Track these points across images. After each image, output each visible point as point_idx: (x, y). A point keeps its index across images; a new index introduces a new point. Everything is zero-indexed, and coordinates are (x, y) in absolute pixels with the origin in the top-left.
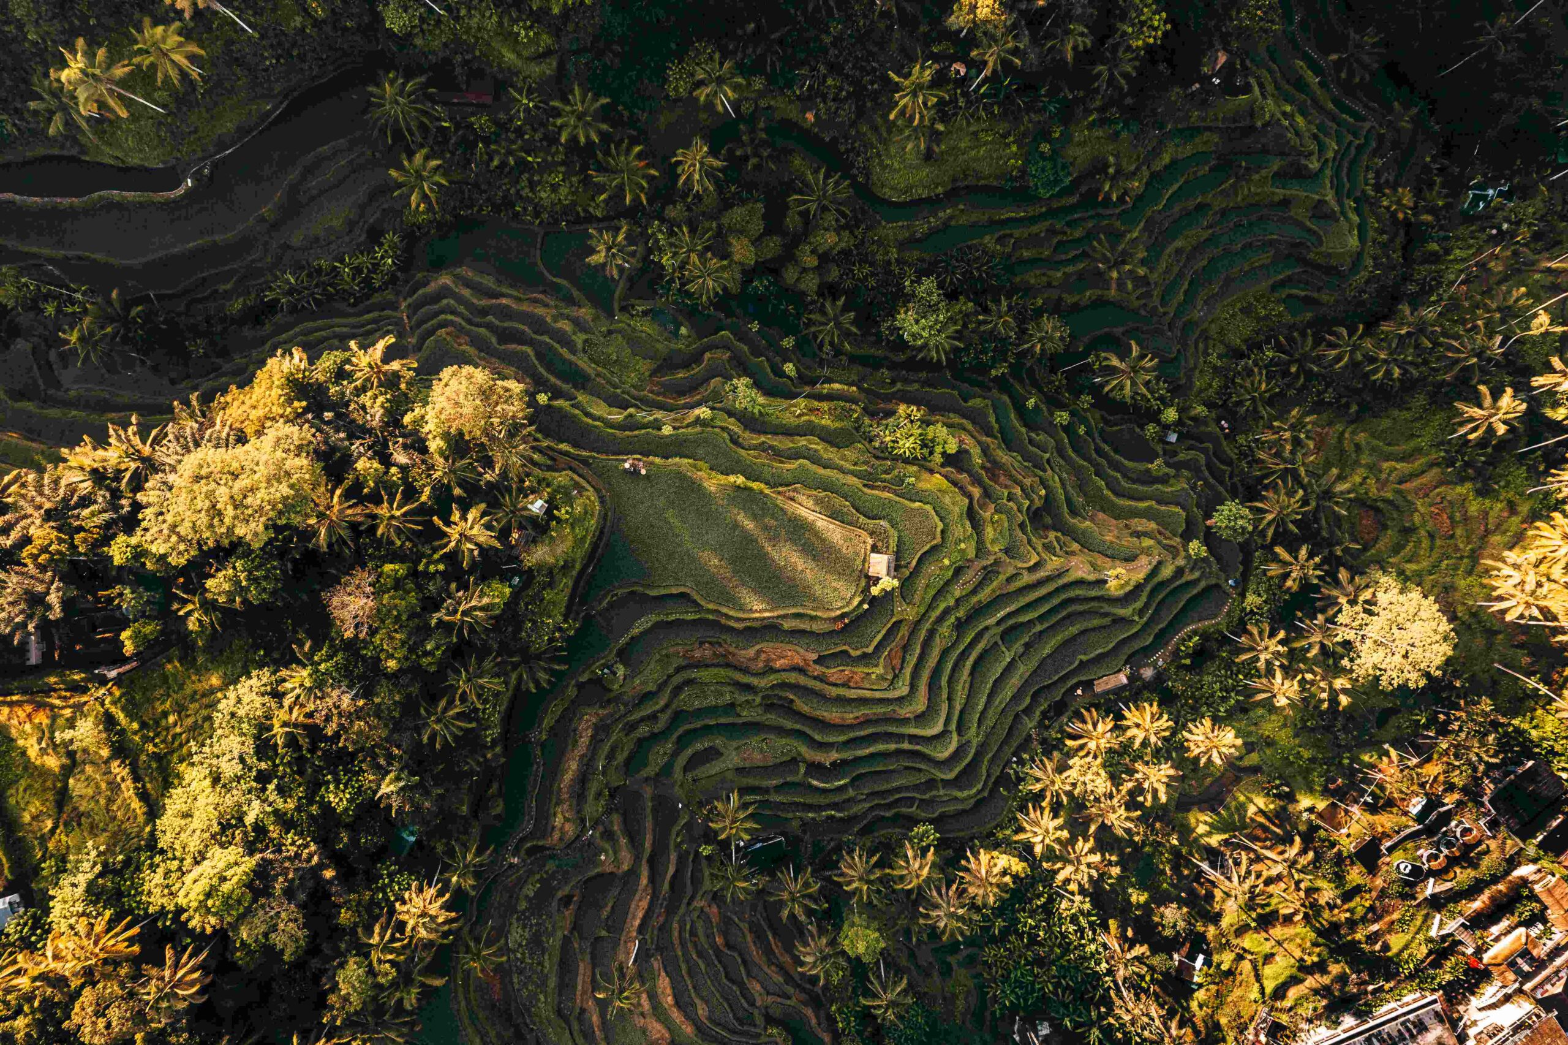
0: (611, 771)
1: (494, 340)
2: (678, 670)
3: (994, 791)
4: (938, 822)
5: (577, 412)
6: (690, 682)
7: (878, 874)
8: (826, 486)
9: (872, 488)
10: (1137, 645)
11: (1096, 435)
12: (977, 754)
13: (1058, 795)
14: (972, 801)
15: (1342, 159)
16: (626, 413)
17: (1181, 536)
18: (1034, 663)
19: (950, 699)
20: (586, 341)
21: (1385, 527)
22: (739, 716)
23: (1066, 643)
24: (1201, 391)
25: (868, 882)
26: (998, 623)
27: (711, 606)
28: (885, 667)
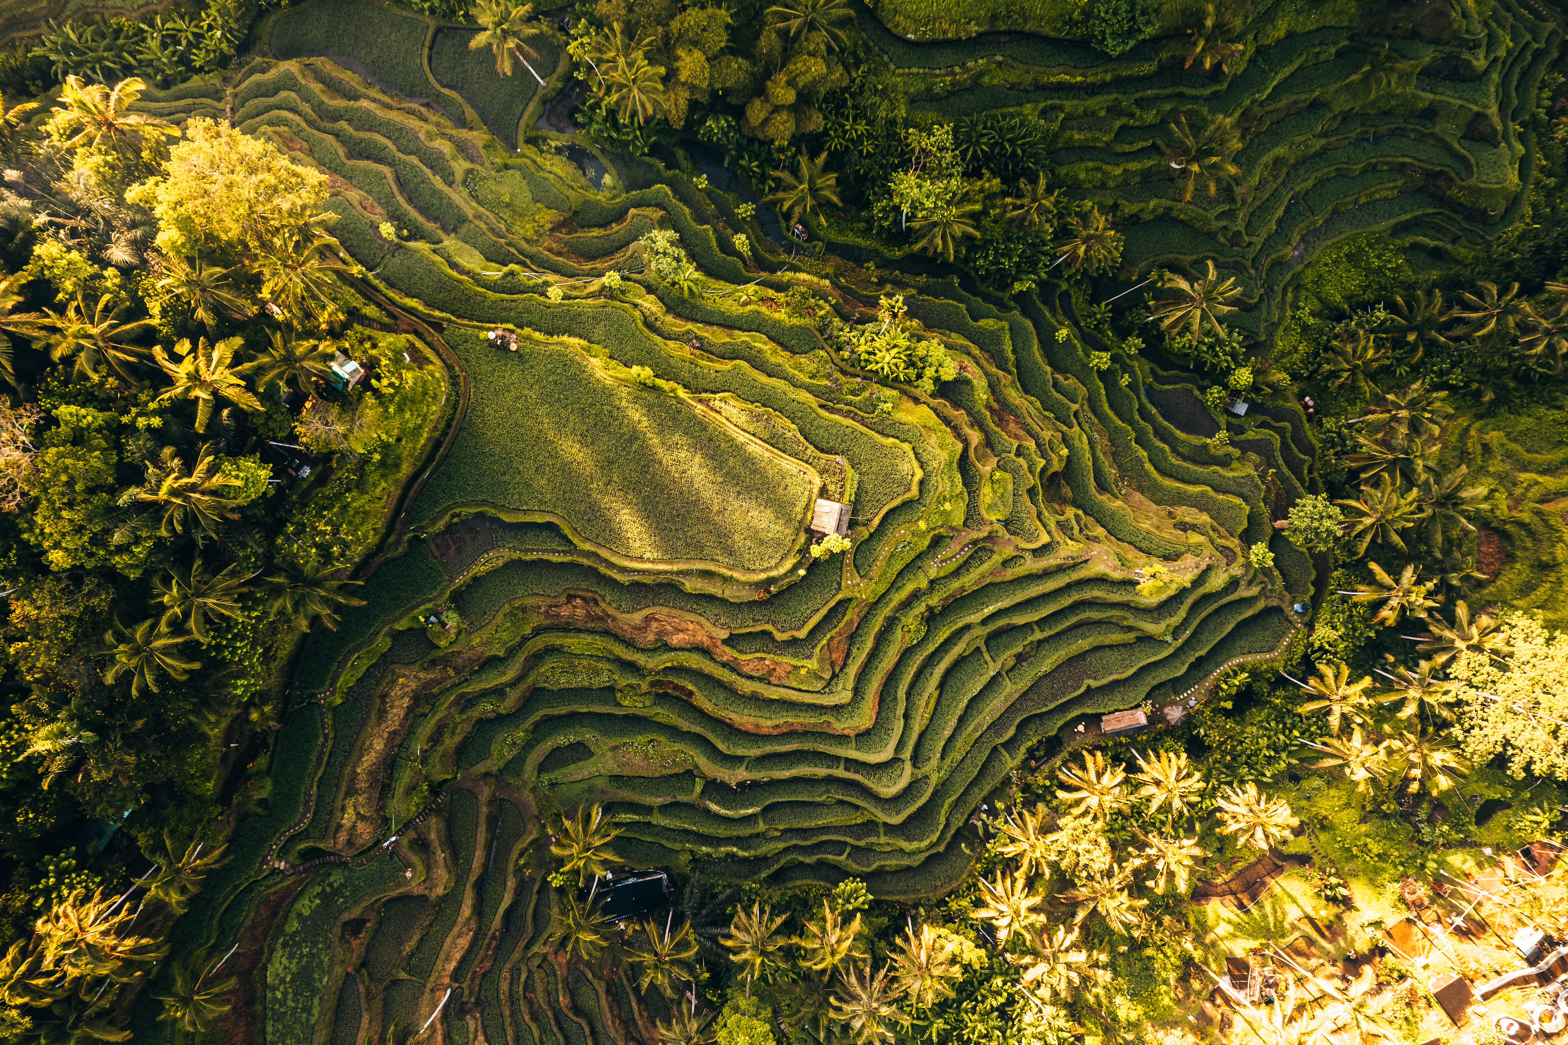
0: (435, 759)
1: (341, 151)
2: (537, 631)
3: (952, 846)
4: (871, 878)
5: (437, 258)
6: (551, 650)
7: (781, 942)
8: (767, 399)
9: (832, 411)
10: (1164, 675)
11: (1142, 392)
12: (935, 794)
13: (1038, 864)
14: (922, 857)
15: (1513, 64)
16: (505, 269)
17: (1240, 537)
18: (1023, 684)
19: (906, 716)
20: (469, 171)
21: (1511, 558)
22: (618, 705)
23: (1071, 661)
24: (1283, 355)
25: (763, 953)
26: (985, 622)
27: (587, 547)
28: (821, 660)
